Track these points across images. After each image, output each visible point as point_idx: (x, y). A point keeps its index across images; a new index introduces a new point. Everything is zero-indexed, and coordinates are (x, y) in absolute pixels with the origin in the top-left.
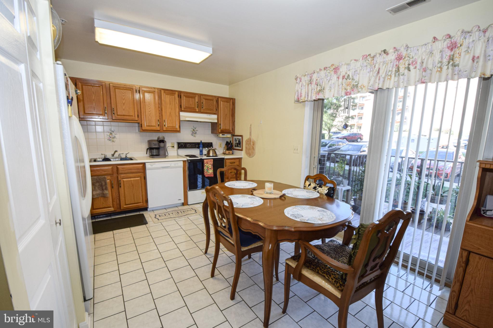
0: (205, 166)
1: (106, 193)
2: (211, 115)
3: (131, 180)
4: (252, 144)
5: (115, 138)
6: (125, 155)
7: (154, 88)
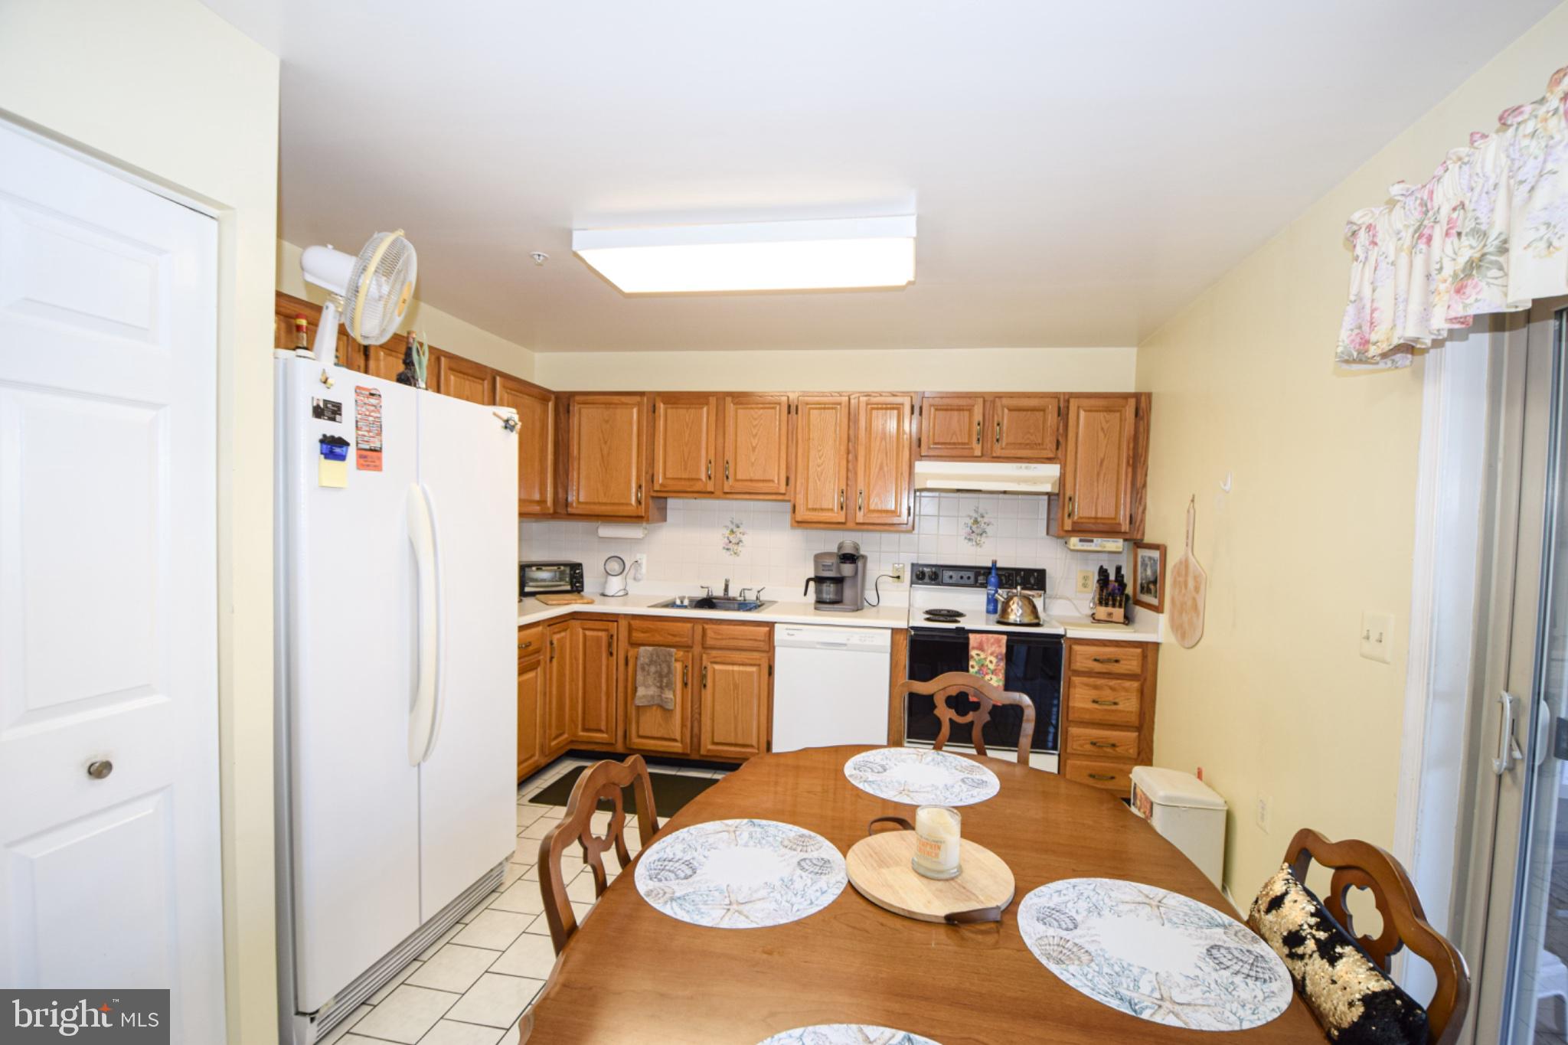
0: (972, 657)
1: (667, 698)
2: (1033, 466)
3: (733, 671)
4: (1191, 584)
5: (741, 544)
6: (756, 593)
7: (839, 393)
